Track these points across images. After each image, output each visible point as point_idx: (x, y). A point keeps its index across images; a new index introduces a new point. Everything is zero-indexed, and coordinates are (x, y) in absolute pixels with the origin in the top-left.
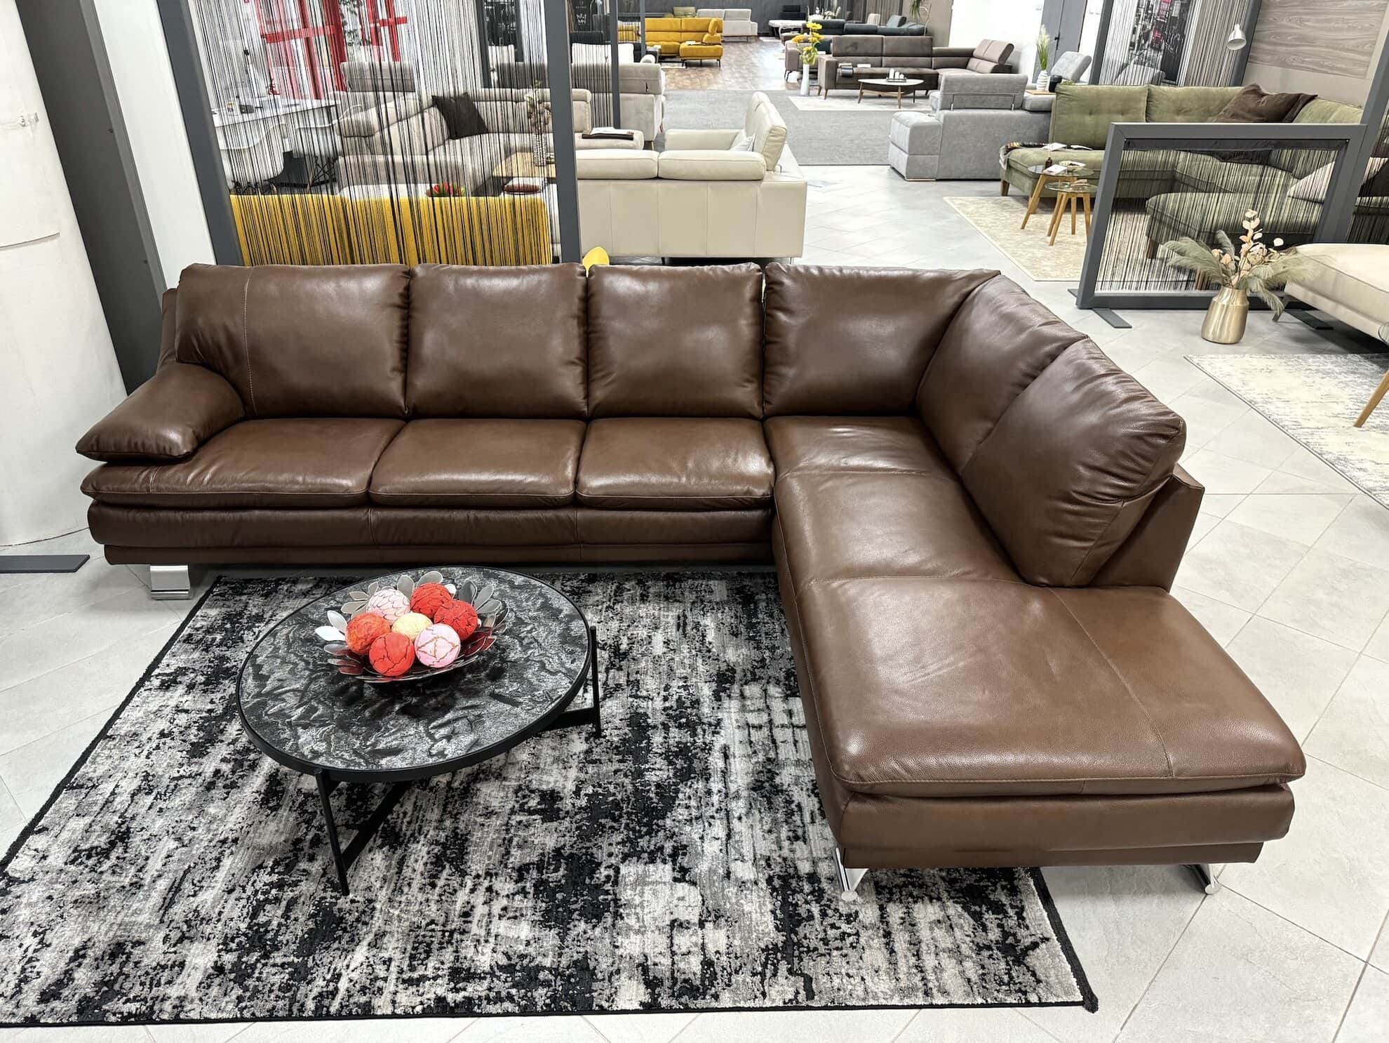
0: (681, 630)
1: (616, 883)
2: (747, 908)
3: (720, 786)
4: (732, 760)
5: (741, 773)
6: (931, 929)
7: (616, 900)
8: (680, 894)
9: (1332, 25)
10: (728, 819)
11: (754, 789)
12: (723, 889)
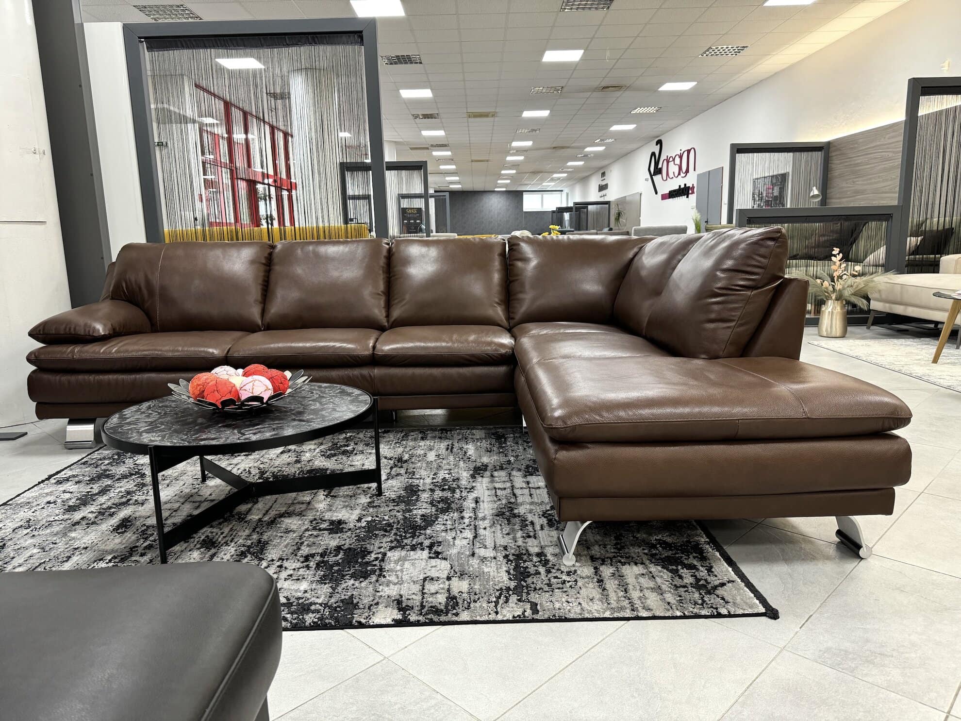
0: (449, 450)
1: (383, 560)
2: (486, 570)
3: (472, 515)
4: (481, 503)
5: (487, 508)
6: (636, 578)
7: (381, 569)
8: (434, 564)
9: (872, 181)
10: (475, 529)
11: (496, 515)
12: (468, 561)
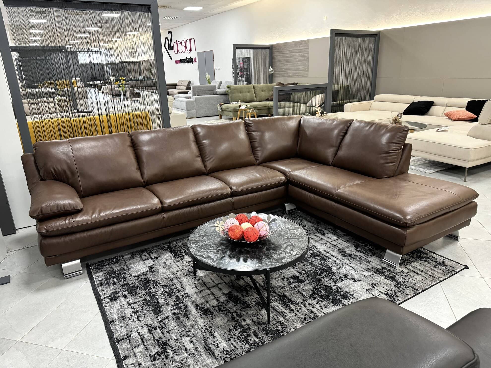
1: (340, 288)
2: (378, 280)
3: (335, 259)
4: (330, 252)
5: (336, 254)
6: (421, 267)
7: (346, 292)
8: (360, 284)
9: (295, 65)
10: (347, 265)
11: (344, 256)
12: (368, 279)
